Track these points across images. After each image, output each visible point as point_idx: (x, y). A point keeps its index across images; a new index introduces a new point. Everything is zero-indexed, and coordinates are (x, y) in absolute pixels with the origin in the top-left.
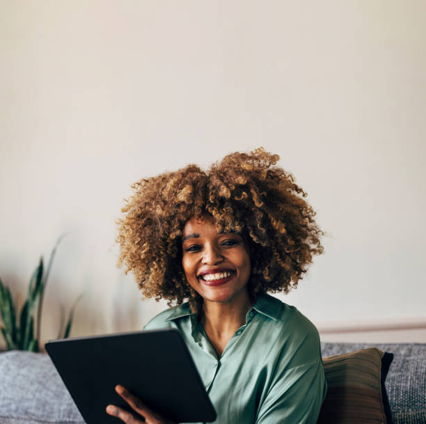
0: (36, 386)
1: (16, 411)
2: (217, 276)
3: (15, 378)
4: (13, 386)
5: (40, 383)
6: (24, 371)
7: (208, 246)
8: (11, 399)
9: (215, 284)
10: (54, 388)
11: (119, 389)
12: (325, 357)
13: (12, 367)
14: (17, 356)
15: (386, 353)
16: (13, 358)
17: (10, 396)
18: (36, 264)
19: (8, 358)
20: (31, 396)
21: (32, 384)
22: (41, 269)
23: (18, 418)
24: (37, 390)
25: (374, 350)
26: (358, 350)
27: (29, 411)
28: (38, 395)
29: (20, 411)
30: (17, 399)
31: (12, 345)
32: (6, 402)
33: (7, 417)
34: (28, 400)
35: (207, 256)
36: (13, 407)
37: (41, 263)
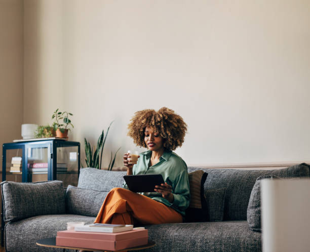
0: (96, 180)
2: (151, 144)
3: (88, 177)
4: (87, 179)
5: (97, 179)
6: (91, 174)
7: (150, 135)
8: (86, 184)
9: (151, 146)
10: (101, 181)
13: (88, 173)
16: (88, 170)
20: (93, 183)
21: (94, 179)
22: (102, 136)
23: (88, 189)
24: (96, 181)
26: (197, 170)
28: (96, 183)
30: (88, 184)
33: (84, 188)
34: (92, 185)
35: (149, 138)
37: (103, 133)
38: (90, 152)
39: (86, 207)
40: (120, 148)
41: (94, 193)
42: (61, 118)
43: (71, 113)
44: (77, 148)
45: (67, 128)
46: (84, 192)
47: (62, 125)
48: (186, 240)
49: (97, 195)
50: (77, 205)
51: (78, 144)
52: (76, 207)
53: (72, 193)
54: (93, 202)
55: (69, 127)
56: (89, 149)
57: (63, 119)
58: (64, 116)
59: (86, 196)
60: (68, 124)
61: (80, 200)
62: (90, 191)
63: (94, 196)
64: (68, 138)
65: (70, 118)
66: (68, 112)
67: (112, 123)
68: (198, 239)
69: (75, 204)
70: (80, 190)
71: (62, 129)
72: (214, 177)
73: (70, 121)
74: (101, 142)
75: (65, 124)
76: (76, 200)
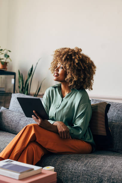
1: (16, 110)
8: (16, 107)
11: (34, 111)
12: (92, 103)
14: (19, 95)
15: (108, 104)
17: (15, 106)
18: (31, 67)
19: (17, 95)
22: (32, 69)
23: (16, 112)
25: (105, 103)
27: (20, 111)
29: (17, 110)
30: (17, 107)
31: (21, 92)
32: (14, 107)
33: (13, 111)
36: (16, 109)
37: (32, 67)
38: (23, 81)
39: (13, 127)
40: (45, 79)
41: (20, 115)
42: (2, 54)
43: (10, 50)
44: (13, 76)
45: (7, 61)
46: (13, 114)
47: (3, 59)
48: (94, 177)
49: (22, 117)
50: (6, 124)
51: (14, 74)
52: (5, 126)
53: (4, 114)
54: (19, 123)
55: (8, 60)
56: (21, 78)
57: (3, 55)
58: (4, 52)
59: (14, 118)
60: (7, 58)
61: (9, 120)
62: (17, 114)
63: (19, 118)
64: (6, 69)
65: (9, 54)
66: (8, 49)
67: (40, 59)
68: (105, 177)
69: (5, 123)
70: (10, 112)
71: (3, 62)
72: (119, 110)
73: (8, 56)
74: (31, 73)
75: (5, 58)
76: (6, 120)
